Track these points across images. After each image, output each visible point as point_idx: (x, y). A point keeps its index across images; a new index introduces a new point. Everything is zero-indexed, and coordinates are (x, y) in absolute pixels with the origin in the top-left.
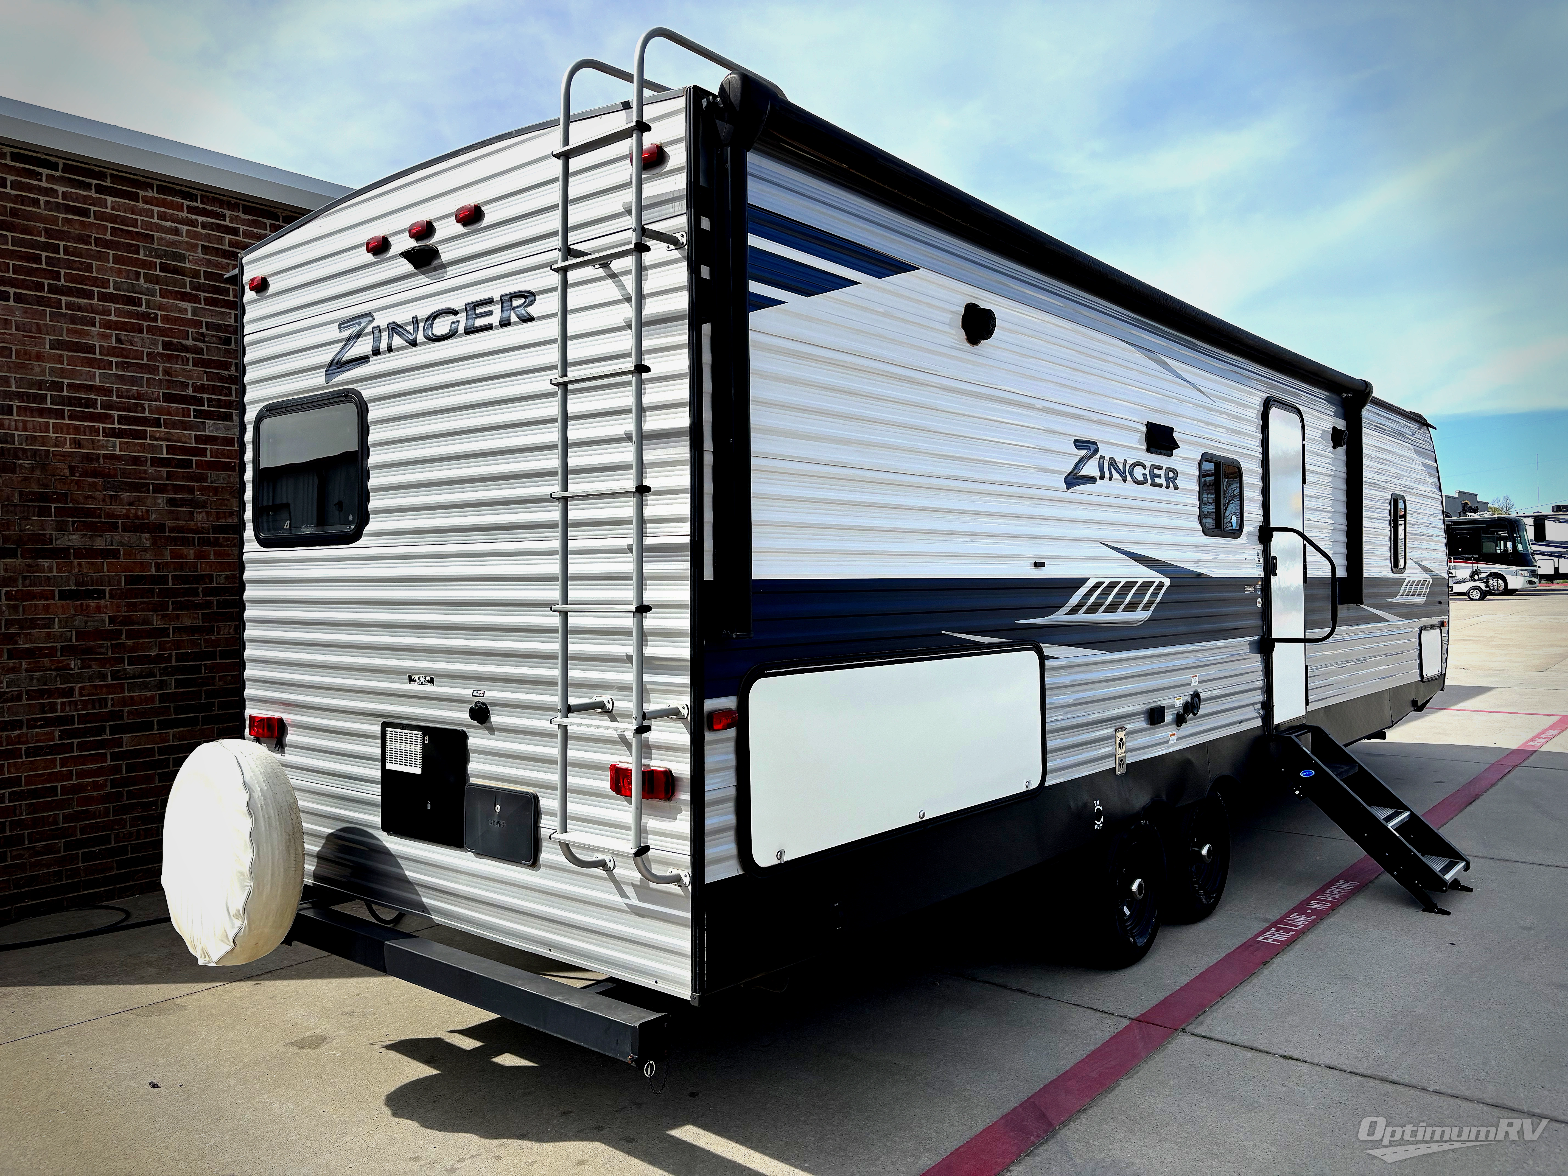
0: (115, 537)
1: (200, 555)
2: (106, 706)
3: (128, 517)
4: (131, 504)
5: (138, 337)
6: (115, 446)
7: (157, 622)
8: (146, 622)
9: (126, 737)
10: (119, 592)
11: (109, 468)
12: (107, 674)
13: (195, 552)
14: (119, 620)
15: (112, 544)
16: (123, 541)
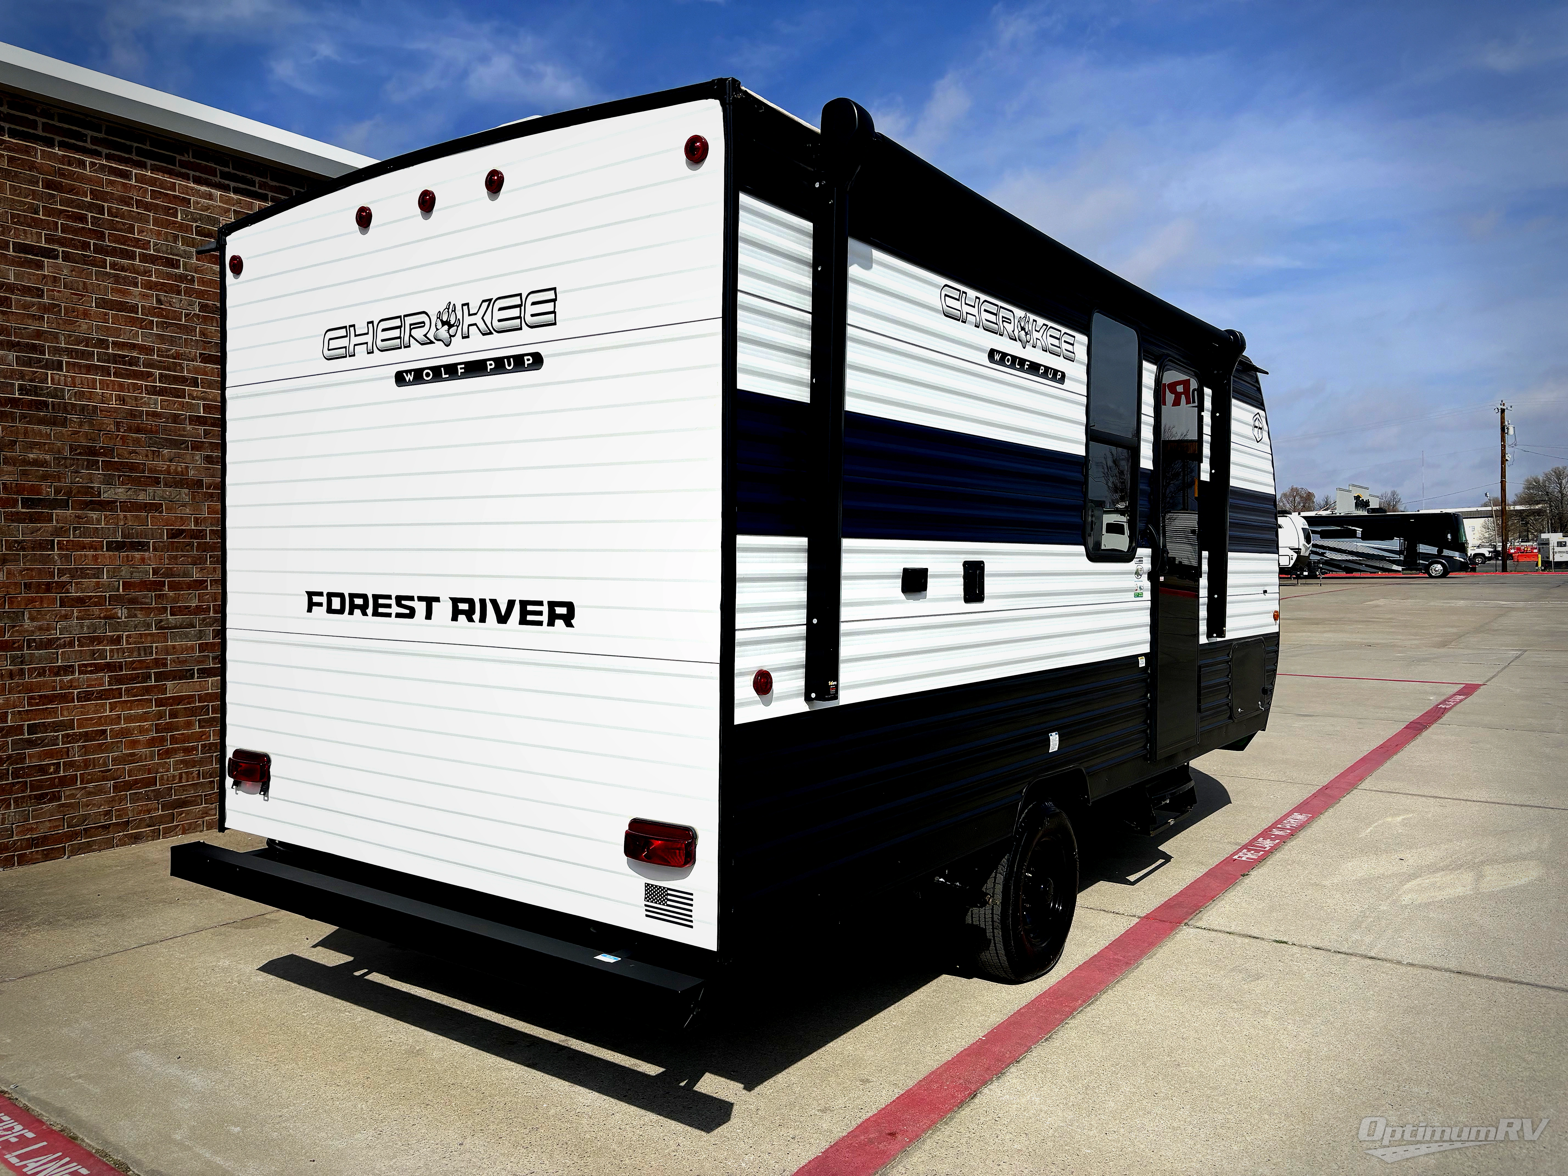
0: (157, 491)
2: (151, 653)
3: (169, 473)
4: (171, 461)
5: (176, 298)
6: (157, 403)
9: (169, 684)
10: (162, 544)
11: (152, 425)
12: (151, 623)
14: (161, 572)
15: (154, 498)
16: (165, 495)
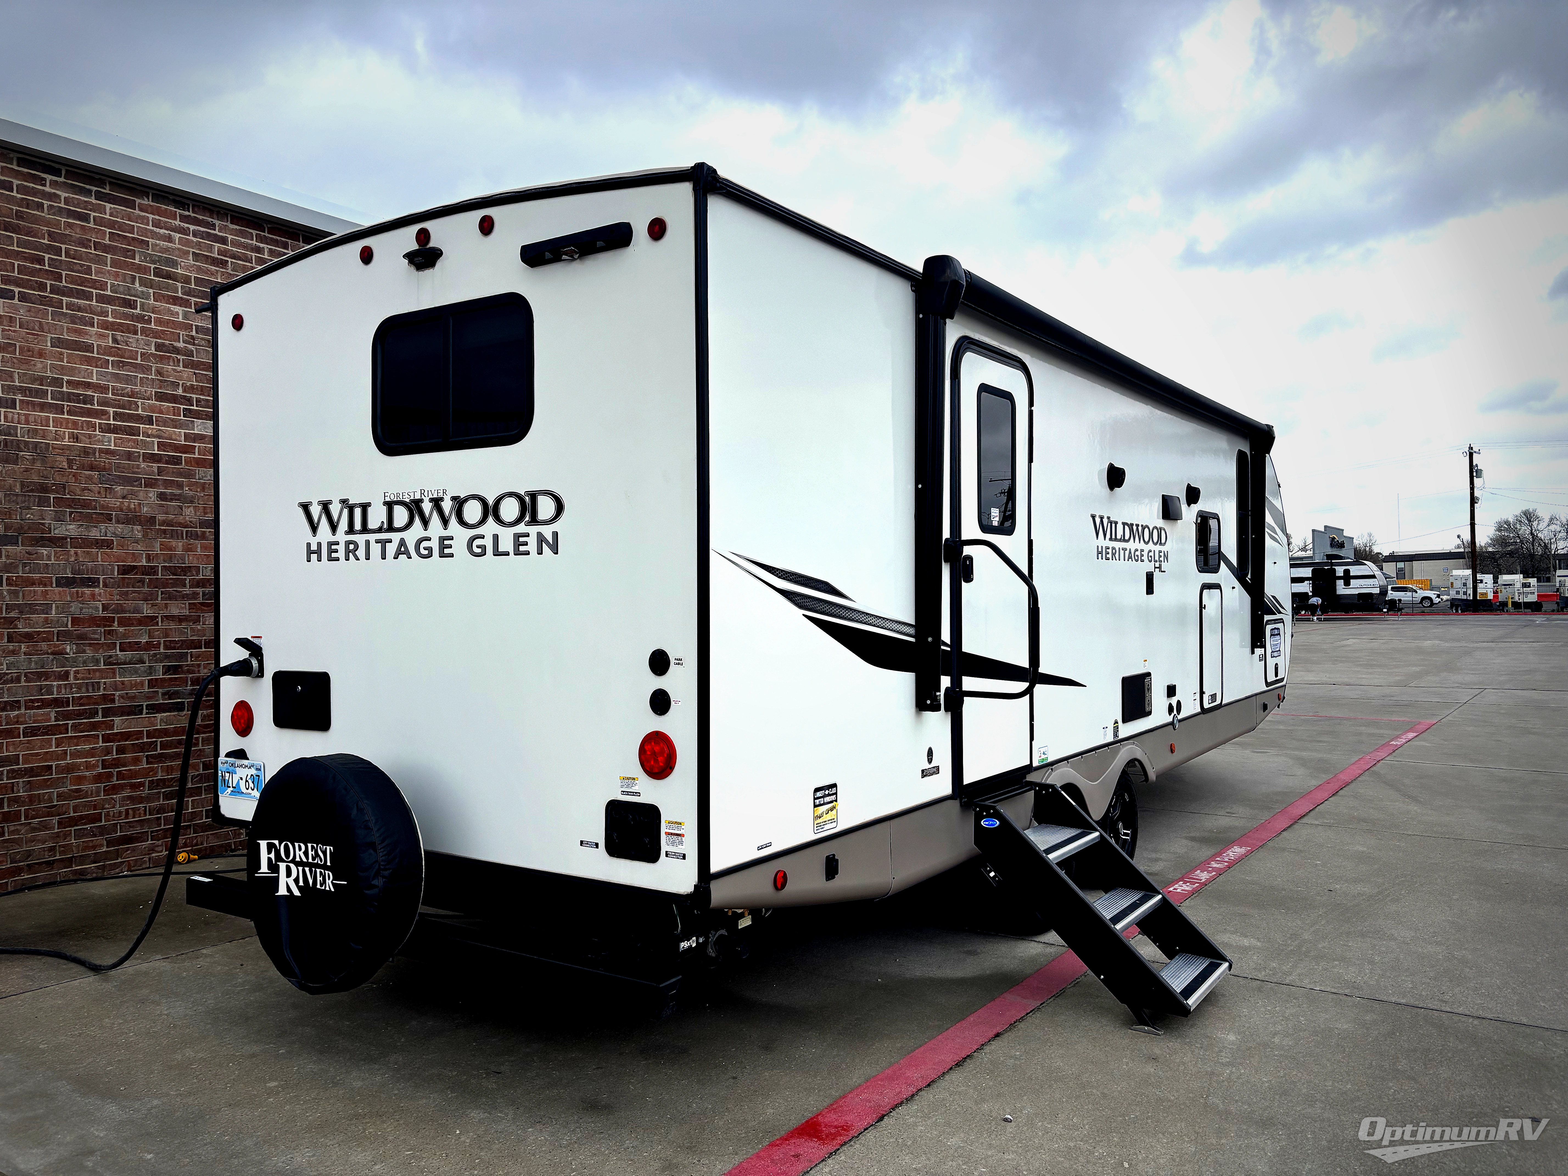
0: (109, 528)
1: (188, 549)
2: (99, 689)
3: (121, 510)
4: (124, 498)
5: (133, 338)
6: (110, 442)
7: (147, 610)
8: (137, 610)
9: (117, 720)
10: (112, 580)
11: (105, 462)
12: (100, 658)
13: (183, 546)
14: (112, 608)
15: (106, 534)
16: (117, 532)
